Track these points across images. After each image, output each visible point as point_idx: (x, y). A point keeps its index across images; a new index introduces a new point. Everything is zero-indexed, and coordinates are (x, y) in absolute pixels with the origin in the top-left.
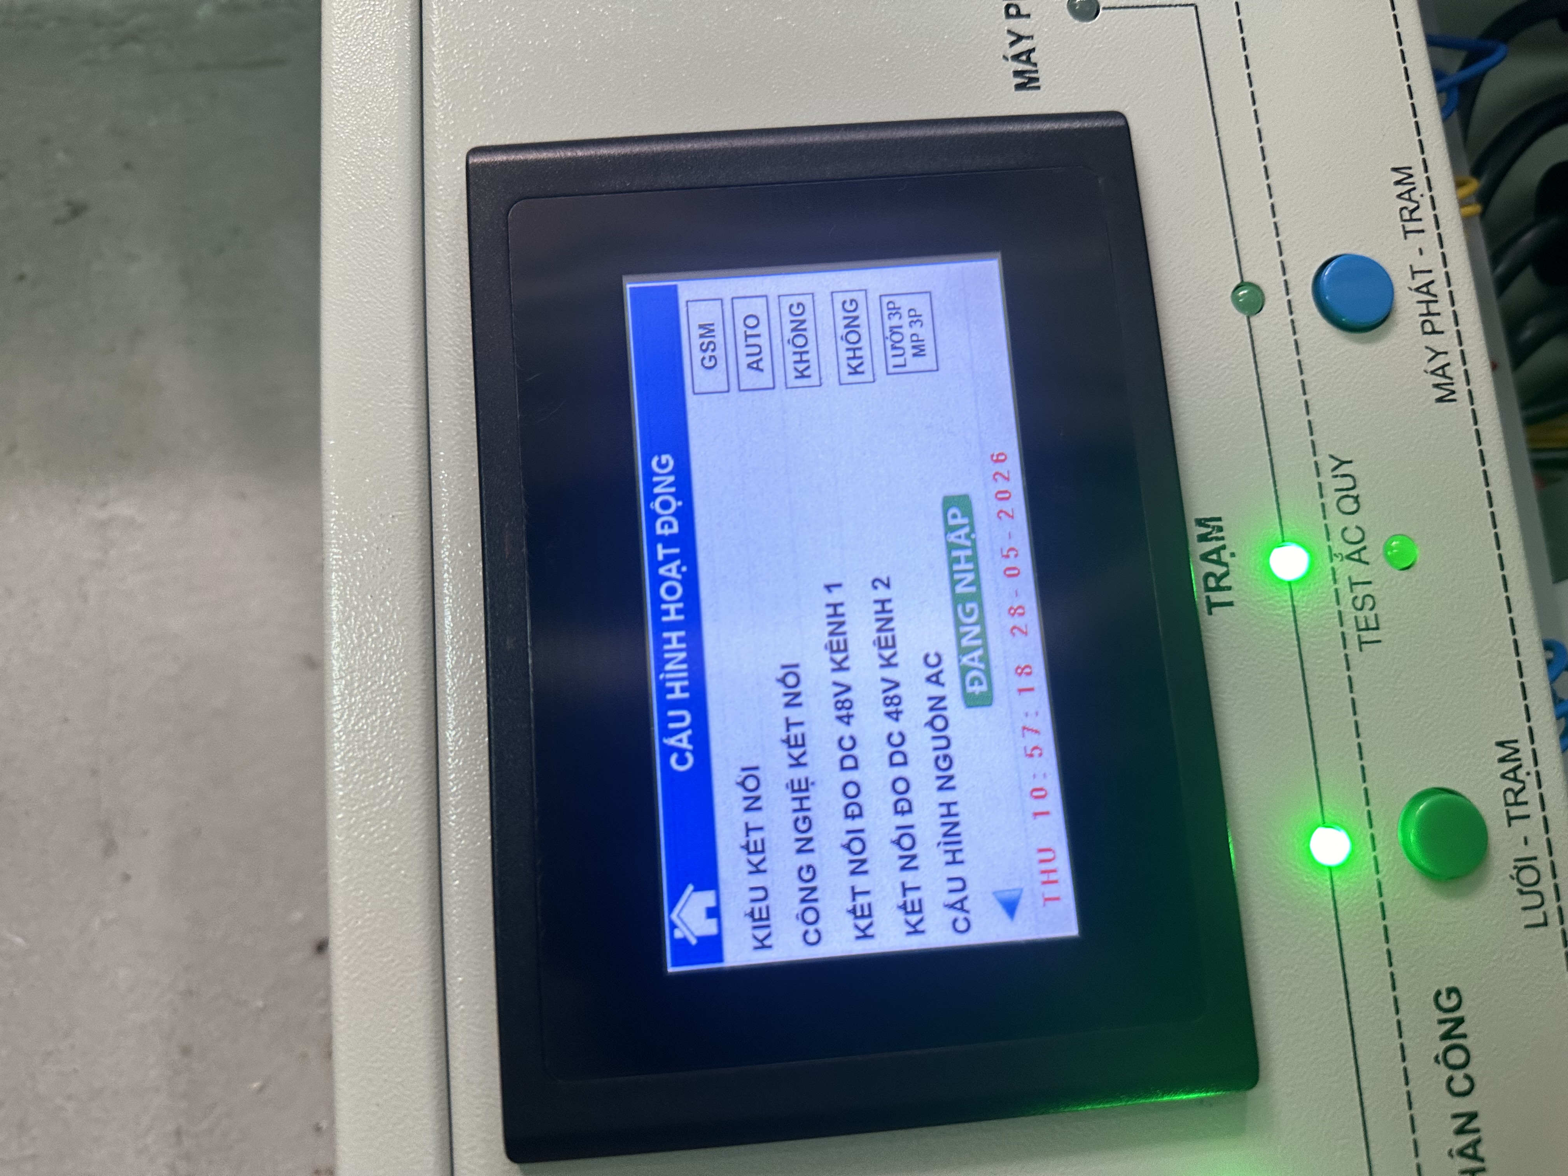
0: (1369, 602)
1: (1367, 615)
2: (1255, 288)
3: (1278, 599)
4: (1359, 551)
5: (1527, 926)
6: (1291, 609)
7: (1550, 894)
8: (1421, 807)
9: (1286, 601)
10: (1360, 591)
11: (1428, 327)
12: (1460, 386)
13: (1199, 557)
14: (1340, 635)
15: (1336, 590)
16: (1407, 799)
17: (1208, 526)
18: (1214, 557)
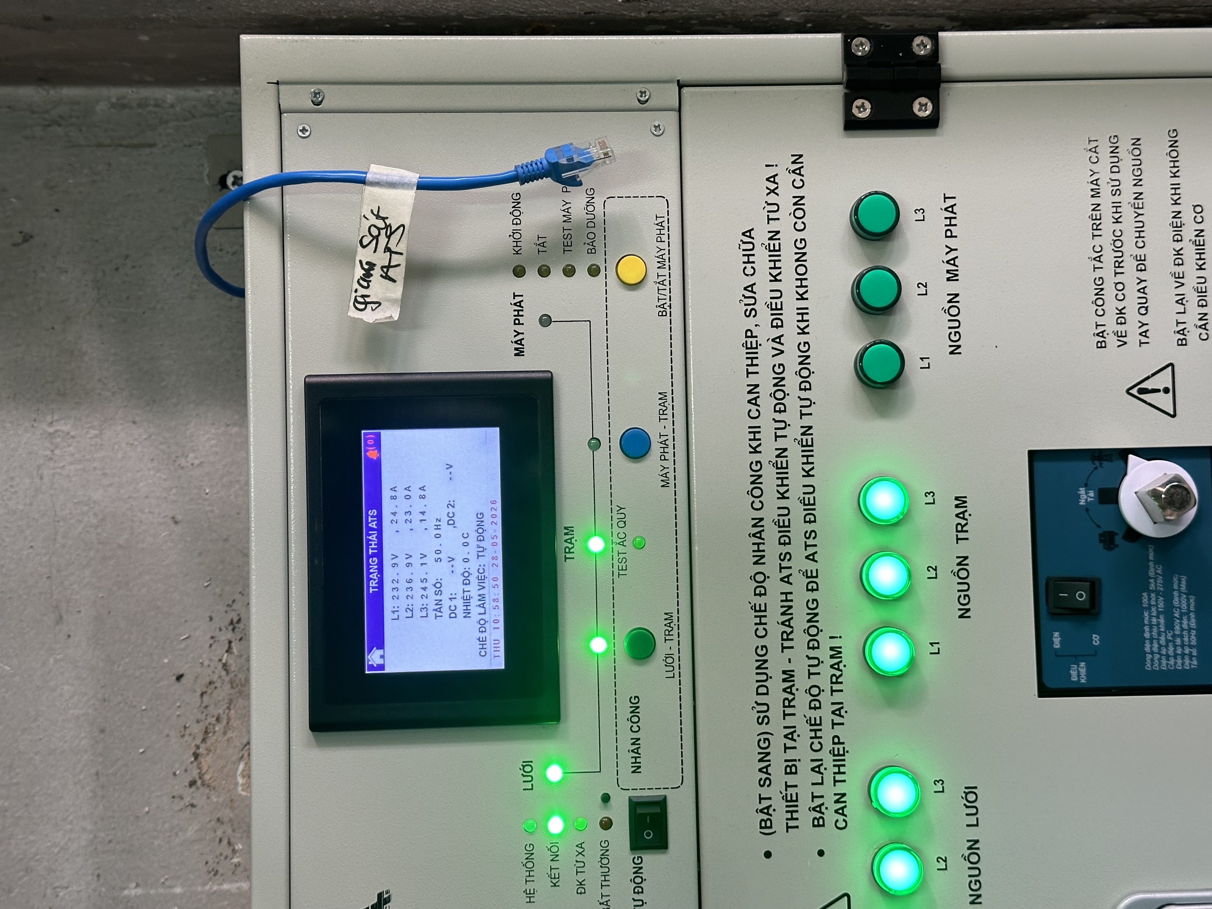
0: (624, 560)
1: (623, 565)
2: (597, 440)
4: (623, 542)
5: (667, 678)
6: (595, 562)
7: (677, 667)
8: (632, 634)
9: (593, 560)
11: (663, 458)
12: (672, 482)
13: (564, 541)
14: (611, 572)
15: (612, 555)
16: (628, 631)
17: (568, 530)
18: (569, 541)
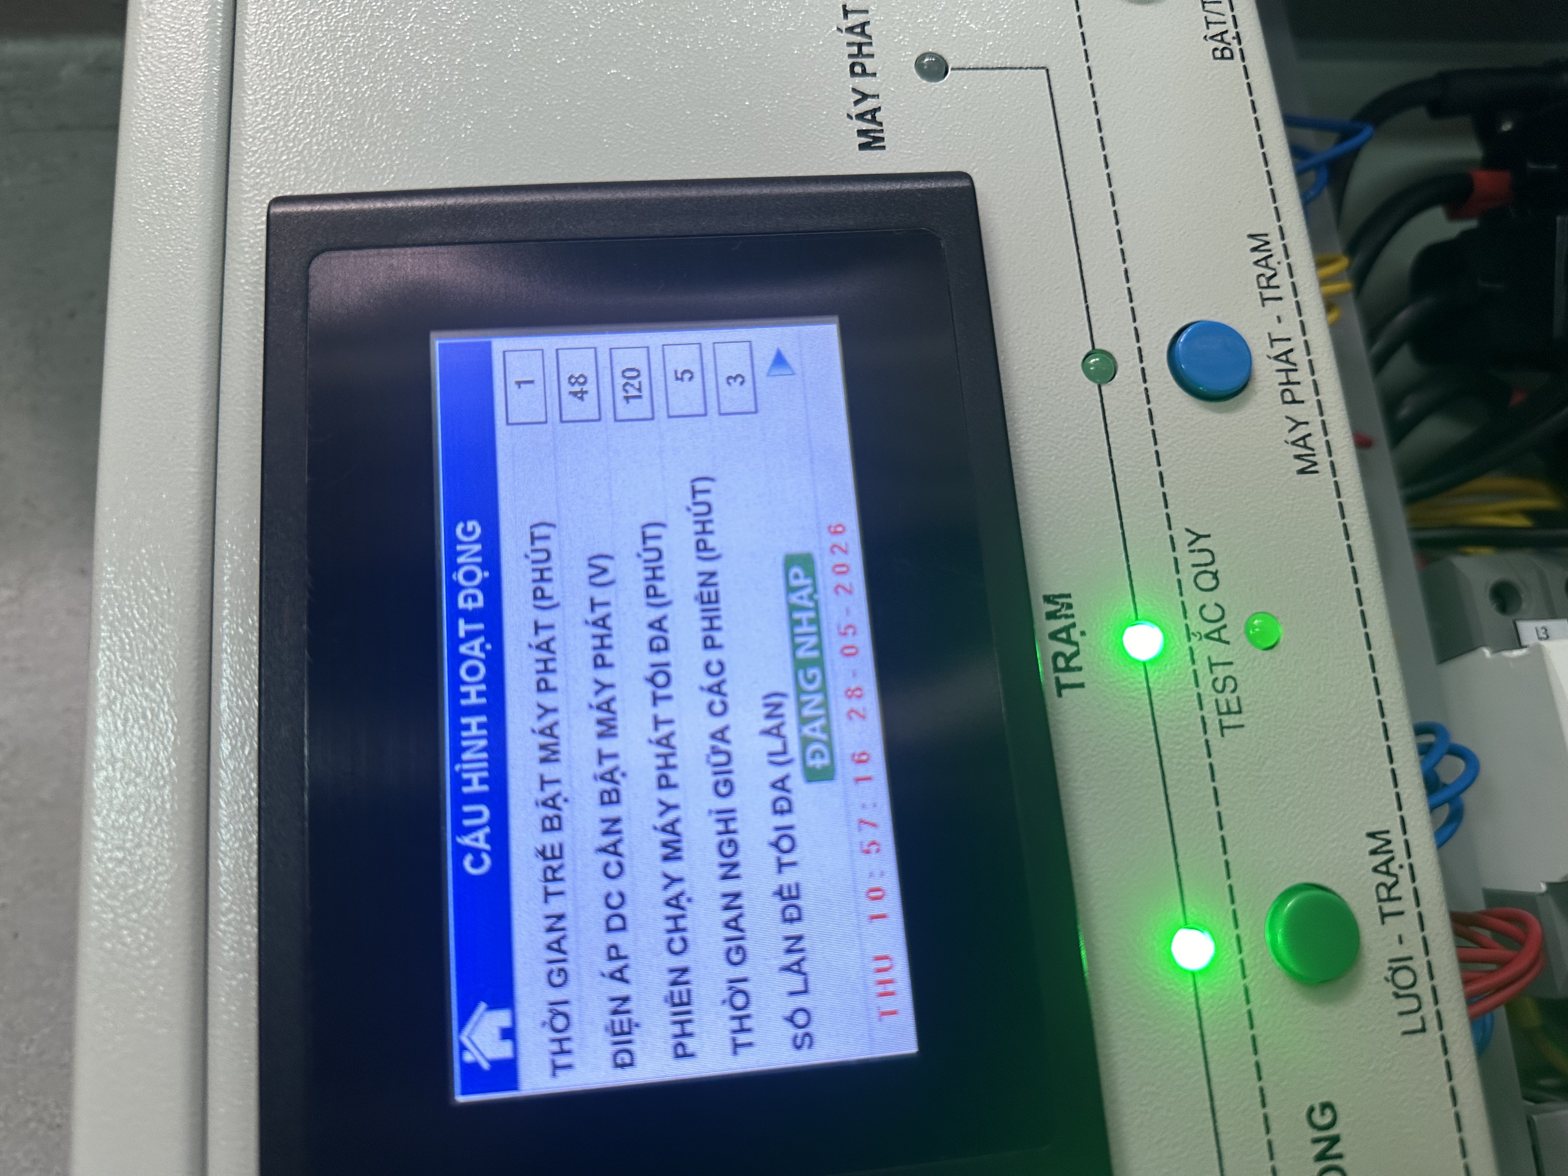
0: (1231, 684)
1: (1229, 698)
2: (1107, 355)
3: (1131, 680)
4: (1218, 630)
5: (1405, 1033)
6: (1146, 691)
7: (1427, 998)
8: (1289, 905)
9: (1141, 683)
10: (1220, 671)
11: (1288, 397)
12: (1322, 457)
13: (1047, 636)
14: (1199, 720)
15: (1195, 671)
16: (1275, 896)
17: (1057, 603)
18: (1063, 635)
